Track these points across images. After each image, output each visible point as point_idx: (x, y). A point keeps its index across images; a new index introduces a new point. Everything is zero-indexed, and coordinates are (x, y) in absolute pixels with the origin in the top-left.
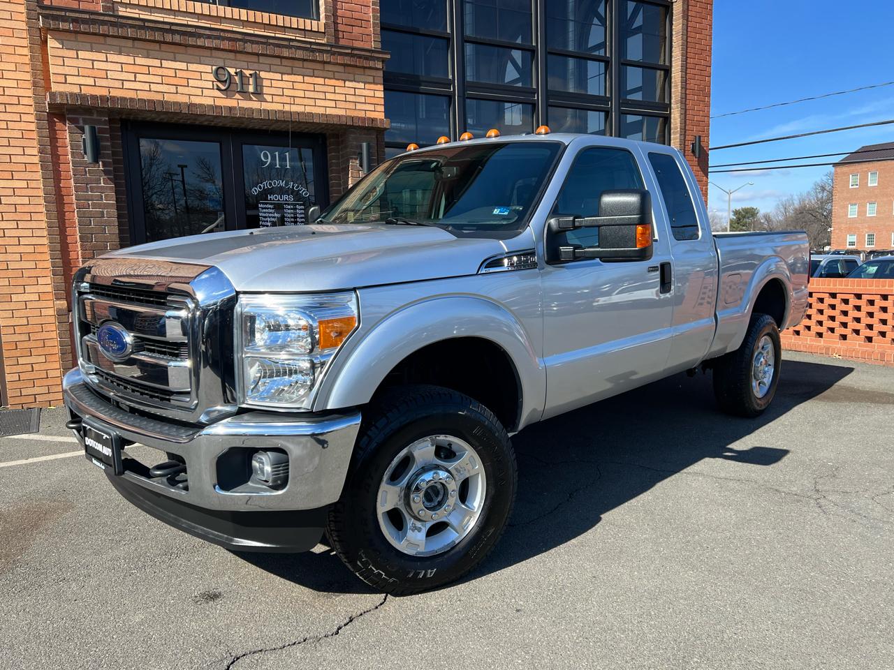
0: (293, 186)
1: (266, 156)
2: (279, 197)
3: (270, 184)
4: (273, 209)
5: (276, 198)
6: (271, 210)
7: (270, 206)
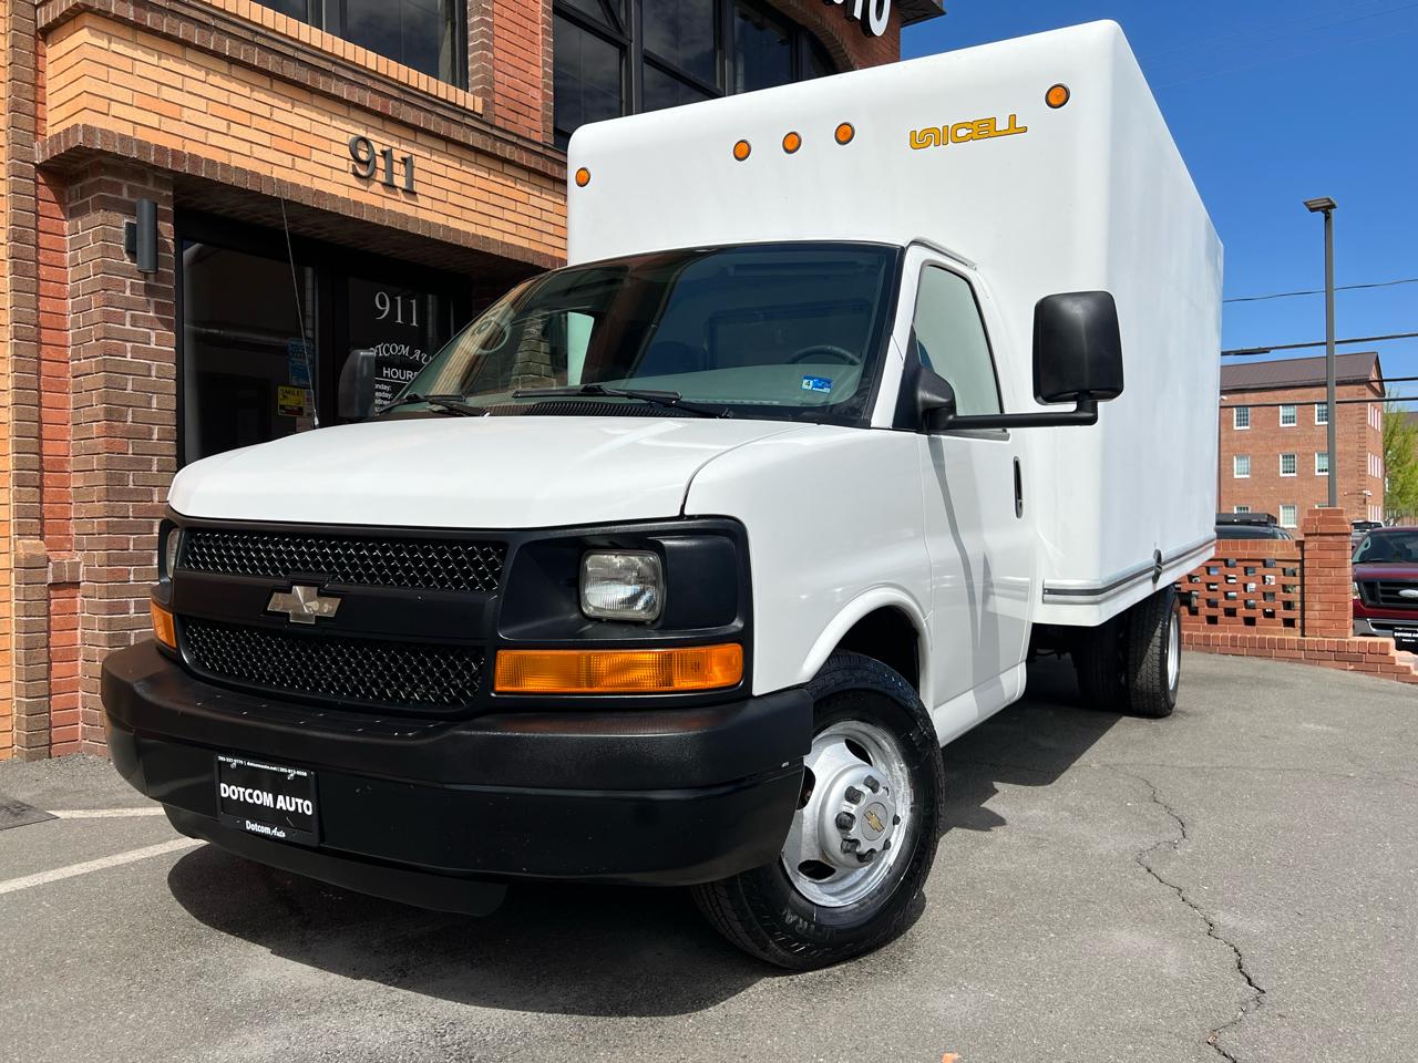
0: (420, 358)
1: (383, 303)
2: (399, 373)
3: (387, 350)
4: (389, 392)
5: (395, 373)
6: (387, 395)
7: (385, 387)
